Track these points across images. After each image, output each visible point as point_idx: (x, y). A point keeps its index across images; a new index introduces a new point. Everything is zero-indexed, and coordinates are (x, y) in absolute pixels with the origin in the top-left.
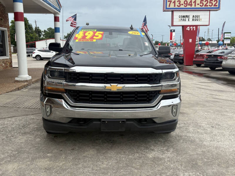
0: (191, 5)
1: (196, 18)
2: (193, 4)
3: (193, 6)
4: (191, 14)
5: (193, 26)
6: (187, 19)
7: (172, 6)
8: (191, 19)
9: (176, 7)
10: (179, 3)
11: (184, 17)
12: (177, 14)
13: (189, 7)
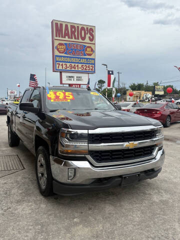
0: (75, 68)
1: (79, 79)
2: (77, 68)
3: (76, 69)
4: (75, 75)
5: (77, 85)
6: (72, 79)
7: (60, 68)
8: (75, 79)
9: (64, 69)
10: (66, 66)
11: (70, 77)
12: (64, 75)
13: (74, 69)
